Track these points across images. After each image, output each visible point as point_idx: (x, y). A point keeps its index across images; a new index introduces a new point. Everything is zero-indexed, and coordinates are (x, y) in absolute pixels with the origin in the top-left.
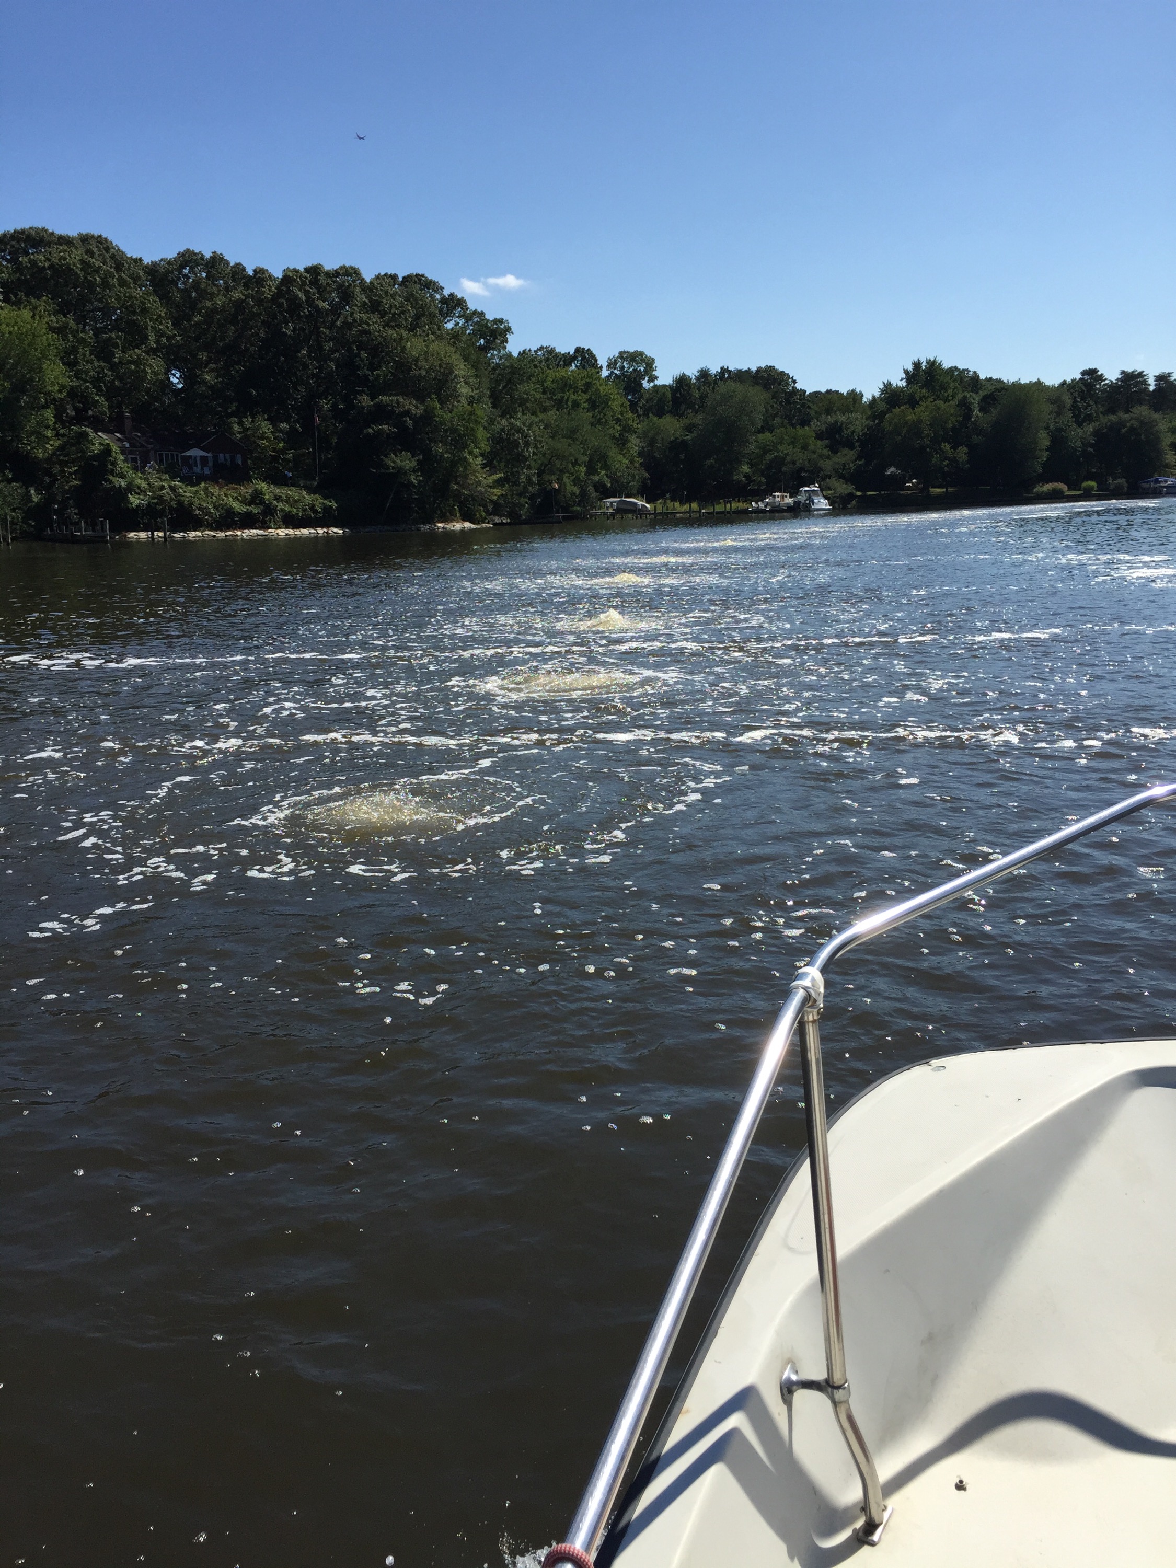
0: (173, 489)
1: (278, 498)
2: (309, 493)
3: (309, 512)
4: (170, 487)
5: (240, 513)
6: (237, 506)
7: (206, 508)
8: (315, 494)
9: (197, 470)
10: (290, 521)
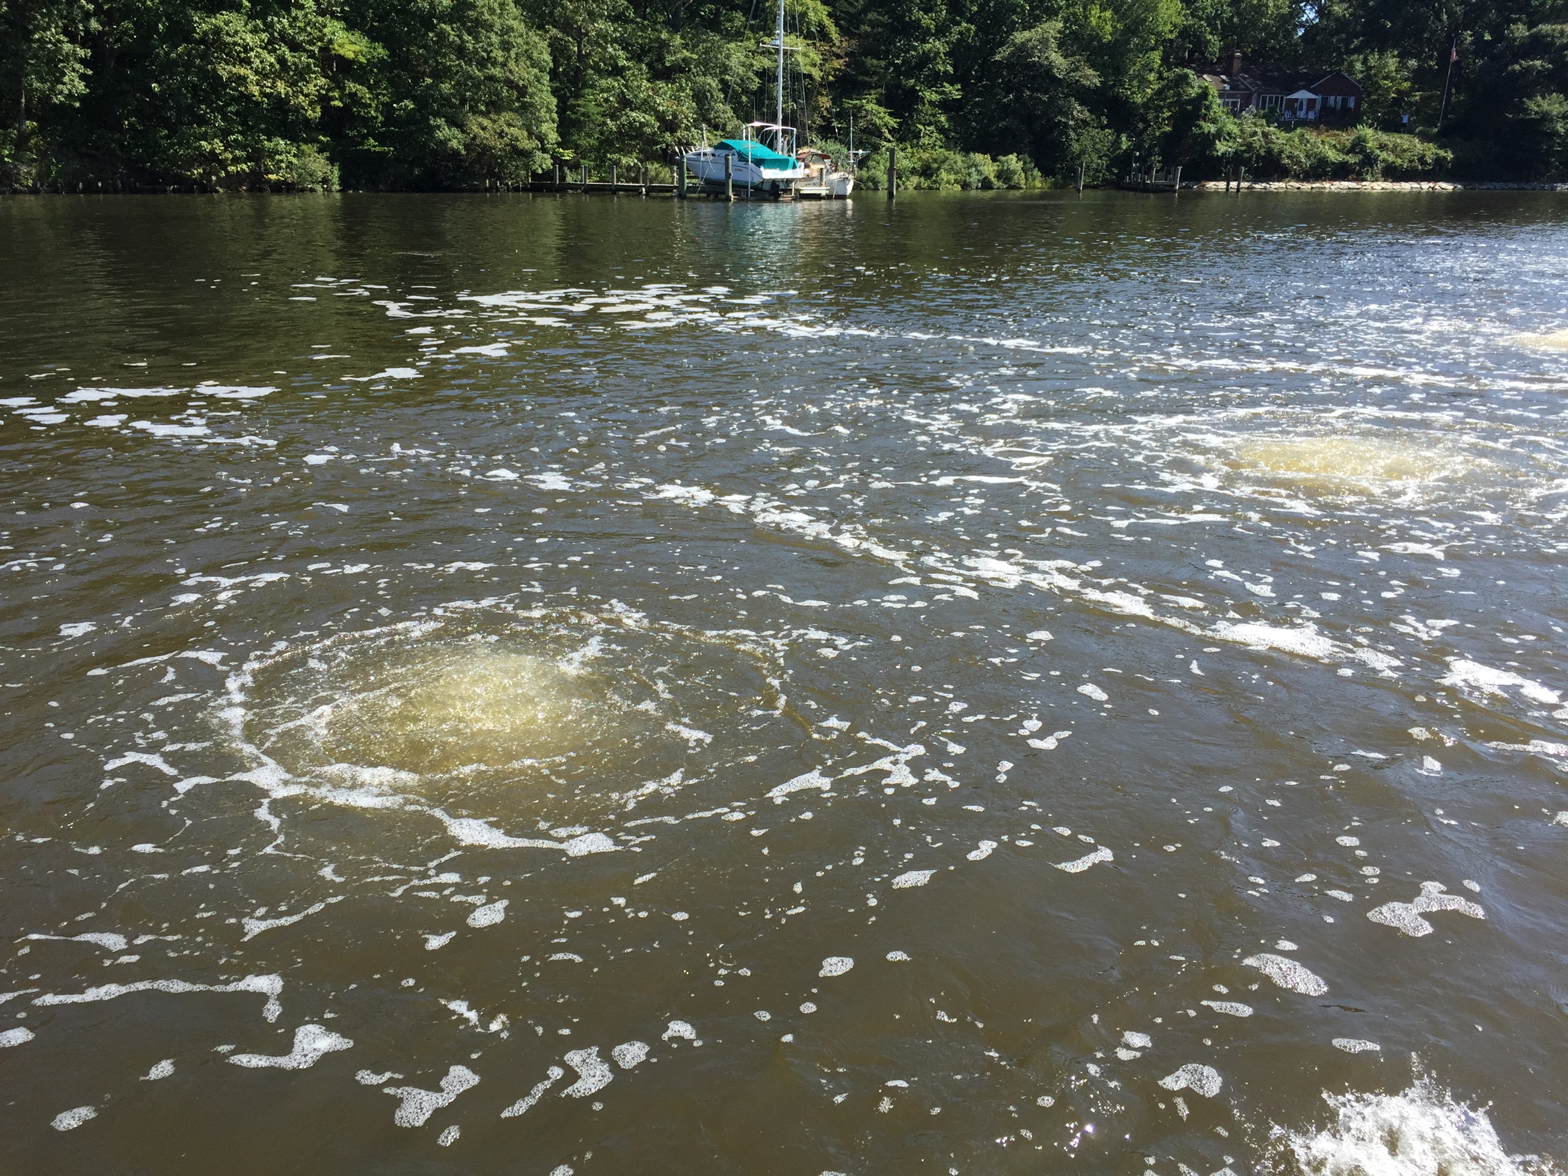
0: (1265, 135)
1: (1382, 147)
2: (1422, 141)
3: (1417, 163)
4: (1263, 133)
5: (1333, 163)
6: (1333, 156)
7: (1297, 156)
8: (1429, 142)
9: (1301, 114)
10: (1392, 173)
